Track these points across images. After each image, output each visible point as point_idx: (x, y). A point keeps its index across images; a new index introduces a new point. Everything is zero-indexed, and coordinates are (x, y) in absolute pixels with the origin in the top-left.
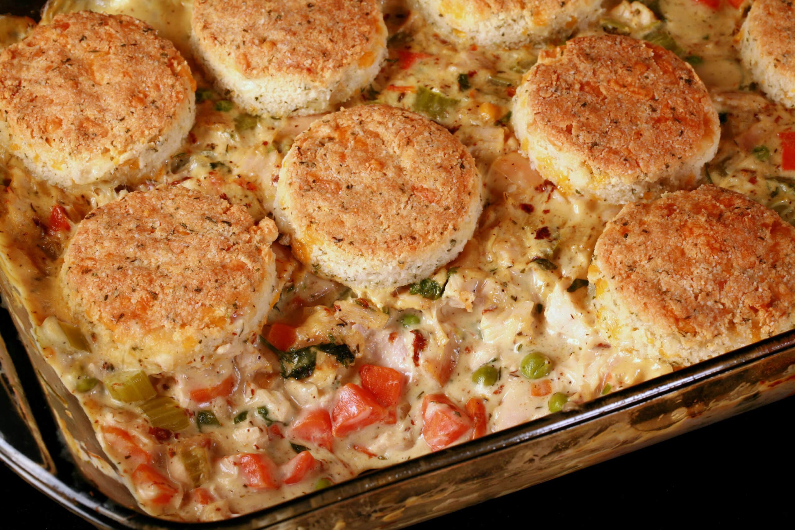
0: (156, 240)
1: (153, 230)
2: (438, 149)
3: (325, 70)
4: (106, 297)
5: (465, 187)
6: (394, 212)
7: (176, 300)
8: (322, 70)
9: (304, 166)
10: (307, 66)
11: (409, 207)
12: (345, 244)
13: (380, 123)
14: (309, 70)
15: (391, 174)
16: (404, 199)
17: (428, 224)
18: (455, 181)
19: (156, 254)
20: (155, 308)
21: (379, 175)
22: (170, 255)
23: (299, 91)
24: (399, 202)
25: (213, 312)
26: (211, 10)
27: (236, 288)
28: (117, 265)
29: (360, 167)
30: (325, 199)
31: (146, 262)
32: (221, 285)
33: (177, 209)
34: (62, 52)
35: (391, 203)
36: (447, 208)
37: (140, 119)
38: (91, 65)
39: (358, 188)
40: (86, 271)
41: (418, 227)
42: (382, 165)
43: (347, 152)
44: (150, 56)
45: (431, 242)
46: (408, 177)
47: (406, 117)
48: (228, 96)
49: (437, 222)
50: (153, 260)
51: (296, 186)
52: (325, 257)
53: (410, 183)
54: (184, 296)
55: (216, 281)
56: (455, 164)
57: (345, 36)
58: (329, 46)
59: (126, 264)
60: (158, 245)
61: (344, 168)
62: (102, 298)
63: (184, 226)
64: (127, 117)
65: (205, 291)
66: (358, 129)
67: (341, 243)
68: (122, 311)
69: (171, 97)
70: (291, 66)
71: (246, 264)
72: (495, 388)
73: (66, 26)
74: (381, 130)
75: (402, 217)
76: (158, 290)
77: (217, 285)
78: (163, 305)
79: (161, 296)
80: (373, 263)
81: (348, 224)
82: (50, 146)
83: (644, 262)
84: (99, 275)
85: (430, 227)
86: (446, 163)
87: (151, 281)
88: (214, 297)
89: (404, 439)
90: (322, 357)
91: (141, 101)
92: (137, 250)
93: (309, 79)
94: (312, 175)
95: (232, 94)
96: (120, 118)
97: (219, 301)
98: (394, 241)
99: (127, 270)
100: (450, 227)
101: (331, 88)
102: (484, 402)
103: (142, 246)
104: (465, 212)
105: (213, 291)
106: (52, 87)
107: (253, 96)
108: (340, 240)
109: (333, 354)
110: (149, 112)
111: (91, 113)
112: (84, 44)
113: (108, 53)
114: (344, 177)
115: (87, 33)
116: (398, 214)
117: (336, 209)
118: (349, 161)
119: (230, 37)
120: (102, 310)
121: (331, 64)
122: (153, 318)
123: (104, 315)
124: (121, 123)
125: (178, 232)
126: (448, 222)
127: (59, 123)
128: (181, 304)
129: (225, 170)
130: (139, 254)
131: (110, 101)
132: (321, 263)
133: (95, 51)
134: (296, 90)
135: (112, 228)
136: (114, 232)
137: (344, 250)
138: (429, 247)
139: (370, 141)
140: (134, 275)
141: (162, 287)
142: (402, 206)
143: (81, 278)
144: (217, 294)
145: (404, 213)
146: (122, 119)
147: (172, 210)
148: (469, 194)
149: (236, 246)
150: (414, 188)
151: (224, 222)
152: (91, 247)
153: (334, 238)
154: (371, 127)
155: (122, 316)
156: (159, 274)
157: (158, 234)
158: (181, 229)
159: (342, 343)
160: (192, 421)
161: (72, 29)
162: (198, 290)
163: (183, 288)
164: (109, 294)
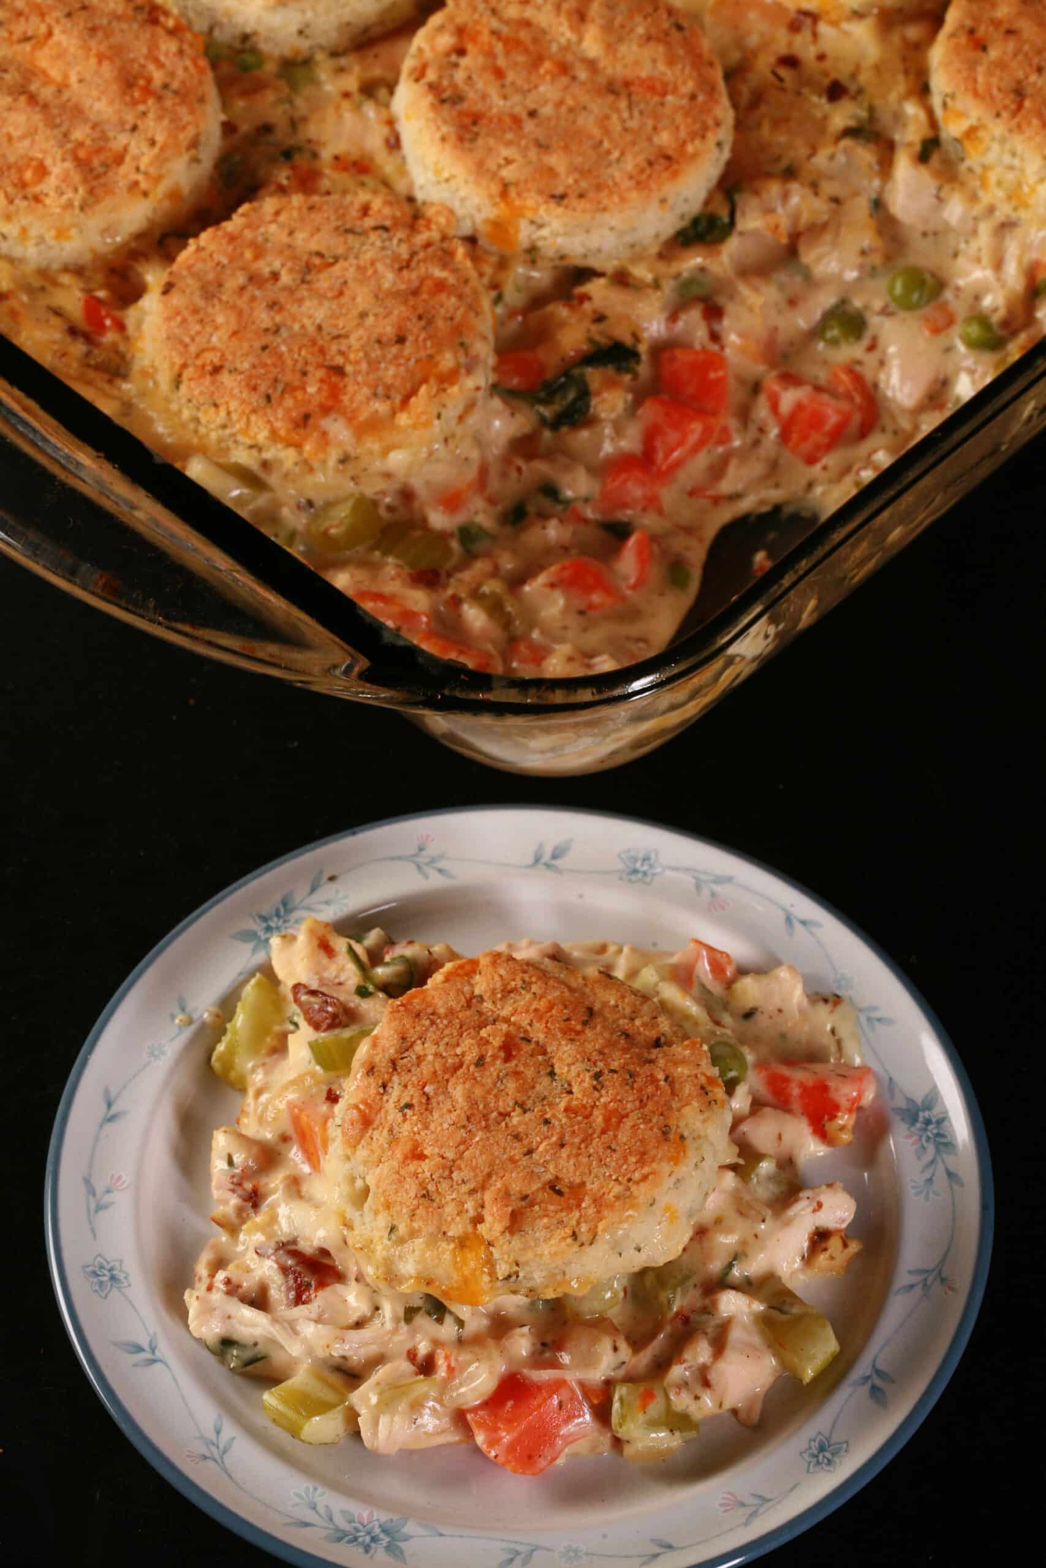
0: (290, 291)
1: (275, 276)
2: (631, 13)
4: (268, 398)
5: (699, 56)
6: (619, 128)
7: (373, 365)
9: (447, 106)
11: (636, 113)
12: (572, 200)
15: (582, 75)
16: (623, 104)
17: (677, 128)
18: (682, 53)
19: (304, 309)
20: (351, 388)
21: (565, 81)
22: (326, 304)
24: (618, 111)
25: (437, 364)
27: (452, 319)
28: (257, 345)
29: (532, 78)
30: (509, 144)
31: (296, 327)
32: (430, 322)
33: (291, 233)
35: (607, 117)
36: (693, 97)
37: (160, 118)
38: (34, 62)
39: (547, 110)
40: (217, 370)
41: (664, 138)
42: (562, 65)
43: (501, 62)
44: (120, 18)
45: (695, 154)
46: (609, 71)
48: (249, 44)
49: (689, 120)
50: (306, 321)
51: (453, 138)
52: (545, 232)
53: (618, 77)
54: (384, 356)
55: (420, 317)
56: (669, 27)
59: (269, 339)
60: (298, 295)
61: (509, 90)
62: (263, 402)
63: (319, 254)
64: (139, 123)
65: (410, 338)
66: (495, 24)
67: (566, 202)
68: (303, 410)
69: (186, 69)
71: (445, 279)
72: (865, 342)
74: (529, 13)
75: (634, 132)
76: (339, 360)
77: (423, 323)
78: (360, 379)
79: (349, 369)
80: (624, 216)
81: (561, 169)
82: (45, 206)
83: (1033, 78)
84: (239, 368)
85: (683, 134)
86: (654, 31)
87: (322, 352)
88: (429, 344)
90: (593, 376)
91: (146, 90)
92: (272, 313)
94: (467, 115)
95: (254, 39)
96: (128, 127)
97: (439, 347)
98: (642, 171)
99: (278, 346)
100: (710, 125)
102: (858, 368)
103: (275, 306)
105: (423, 335)
107: (294, 28)
108: (563, 197)
109: (608, 364)
110: (168, 103)
111: (81, 134)
113: (53, 36)
114: (516, 101)
116: (626, 130)
117: (533, 154)
118: (511, 76)
120: (272, 419)
122: (354, 405)
123: (278, 424)
124: (136, 134)
125: (315, 266)
126: (704, 117)
127: (40, 167)
128: (387, 369)
129: (307, 155)
130: (278, 319)
131: (98, 106)
132: (540, 244)
133: (26, 39)
135: (213, 296)
136: (220, 300)
137: (574, 210)
138: (697, 163)
139: (524, 35)
140: (290, 351)
141: (341, 353)
142: (626, 115)
143: (213, 383)
144: (430, 337)
145: (633, 124)
146: (134, 128)
147: (284, 238)
149: (416, 259)
150: (627, 84)
151: (376, 228)
152: (198, 333)
153: (553, 197)
154: (513, 13)
155: (307, 417)
156: (328, 338)
157: (285, 278)
158: (317, 261)
160: (456, 546)
162: (401, 340)
163: (376, 346)
164: (270, 391)
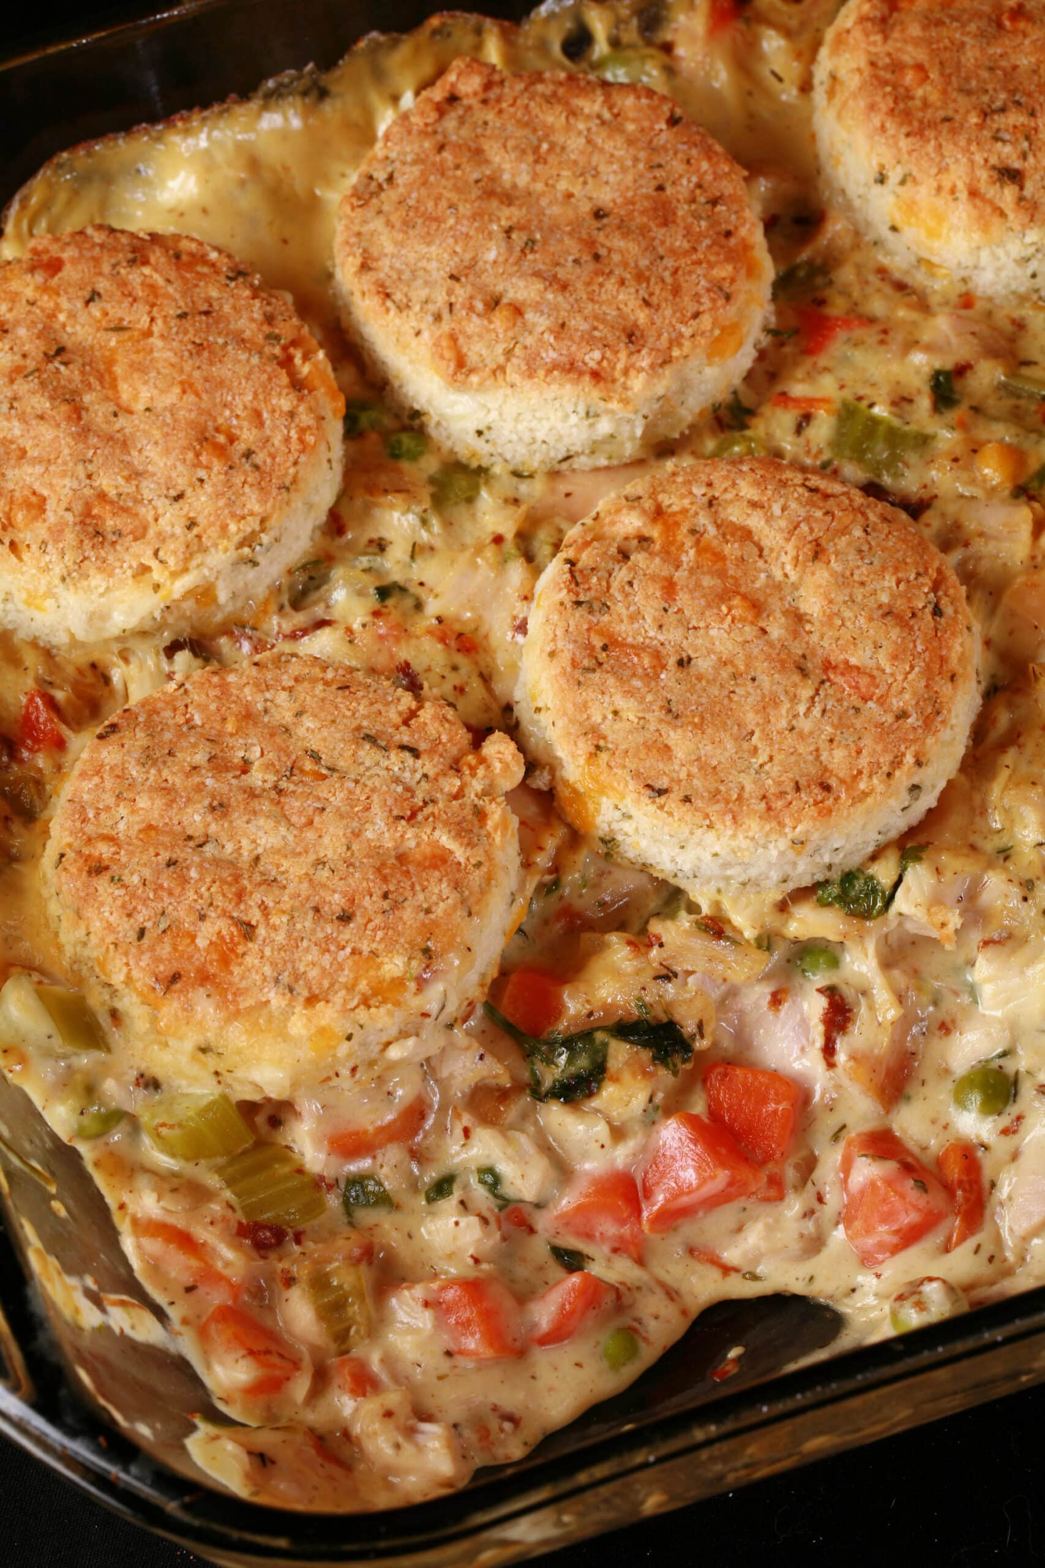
0: (252, 794)
1: (245, 767)
2: (884, 569)
3: (632, 373)
4: (142, 933)
5: (943, 660)
6: (783, 723)
7: (295, 941)
8: (626, 372)
9: (581, 611)
10: (592, 364)
11: (817, 711)
12: (672, 802)
13: (754, 505)
14: (596, 375)
15: (777, 630)
16: (806, 693)
17: (859, 752)
18: (920, 648)
19: (251, 827)
20: (249, 960)
21: (749, 631)
22: (283, 830)
23: (574, 419)
24: (794, 699)
25: (379, 966)
26: (378, 224)
27: (428, 911)
28: (165, 856)
29: (708, 613)
30: (630, 693)
31: (229, 847)
32: (396, 906)
33: (299, 714)
34: (46, 331)
35: (776, 703)
36: (902, 715)
37: (218, 495)
38: (110, 362)
39: (703, 664)
40: (98, 869)
41: (837, 759)
42: (757, 607)
43: (680, 576)
44: (241, 342)
45: (865, 795)
46: (814, 638)
47: (814, 490)
48: (417, 422)
49: (879, 748)
50: (245, 842)
51: (565, 658)
52: (628, 826)
53: (820, 652)
54: (313, 931)
55: (385, 896)
56: (920, 605)
57: (676, 291)
58: (642, 316)
59: (185, 853)
60: (255, 804)
61: (671, 618)
62: (132, 936)
63: (316, 757)
64: (189, 492)
65: (359, 919)
66: (703, 520)
67: (662, 800)
68: (175, 966)
69: (287, 440)
70: (555, 366)
71: (451, 852)
72: (1005, 1121)
73: (54, 266)
74: (755, 522)
75: (801, 735)
76: (255, 916)
77: (386, 905)
78: (268, 952)
79: (262, 931)
80: (734, 844)
81: (680, 753)
82: (20, 559)
84: (126, 879)
85: (864, 762)
86: (900, 605)
87: (240, 896)
88: (380, 934)
89: (802, 1236)
90: (620, 1053)
91: (221, 451)
92: (209, 818)
93: (596, 394)
94: (601, 633)
95: (424, 418)
96: (173, 493)
97: (391, 944)
98: (782, 794)
99: (188, 868)
100: (909, 759)
101: (645, 411)
102: (980, 1153)
103: (219, 808)
104: (943, 722)
105: (378, 920)
106: (23, 418)
107: (472, 426)
108: (661, 792)
109: (645, 1045)
110: (238, 480)
111: (109, 482)
112: (95, 310)
113: (148, 334)
114: (673, 635)
115: (102, 285)
116: (792, 729)
117: (654, 717)
118: (683, 599)
119: (419, 293)
120: (132, 963)
121: (644, 360)
122: (244, 984)
123: (136, 974)
124: (177, 506)
125: (302, 771)
126: (903, 748)
127: (37, 505)
128: (307, 950)
129: (409, 603)
130: (213, 828)
131: (151, 452)
132: (619, 838)
133: (119, 329)
134: (566, 417)
135: (155, 763)
136: (159, 771)
137: (670, 814)
138: (861, 808)
139: (731, 550)
140: (201, 879)
141: (264, 908)
142: (802, 709)
143: (86, 886)
144: (386, 928)
145: (805, 725)
146: (179, 497)
147: (288, 717)
148: (953, 678)
149: (430, 809)
150: (828, 666)
151: (403, 747)
152: (108, 809)
153: (648, 786)
154: (734, 514)
155: (175, 978)
156: (258, 878)
157: (257, 777)
158: (308, 765)
159: (665, 1020)
160: (333, 1201)
161: (69, 272)
162: (345, 918)
163: (311, 914)
164: (148, 925)
